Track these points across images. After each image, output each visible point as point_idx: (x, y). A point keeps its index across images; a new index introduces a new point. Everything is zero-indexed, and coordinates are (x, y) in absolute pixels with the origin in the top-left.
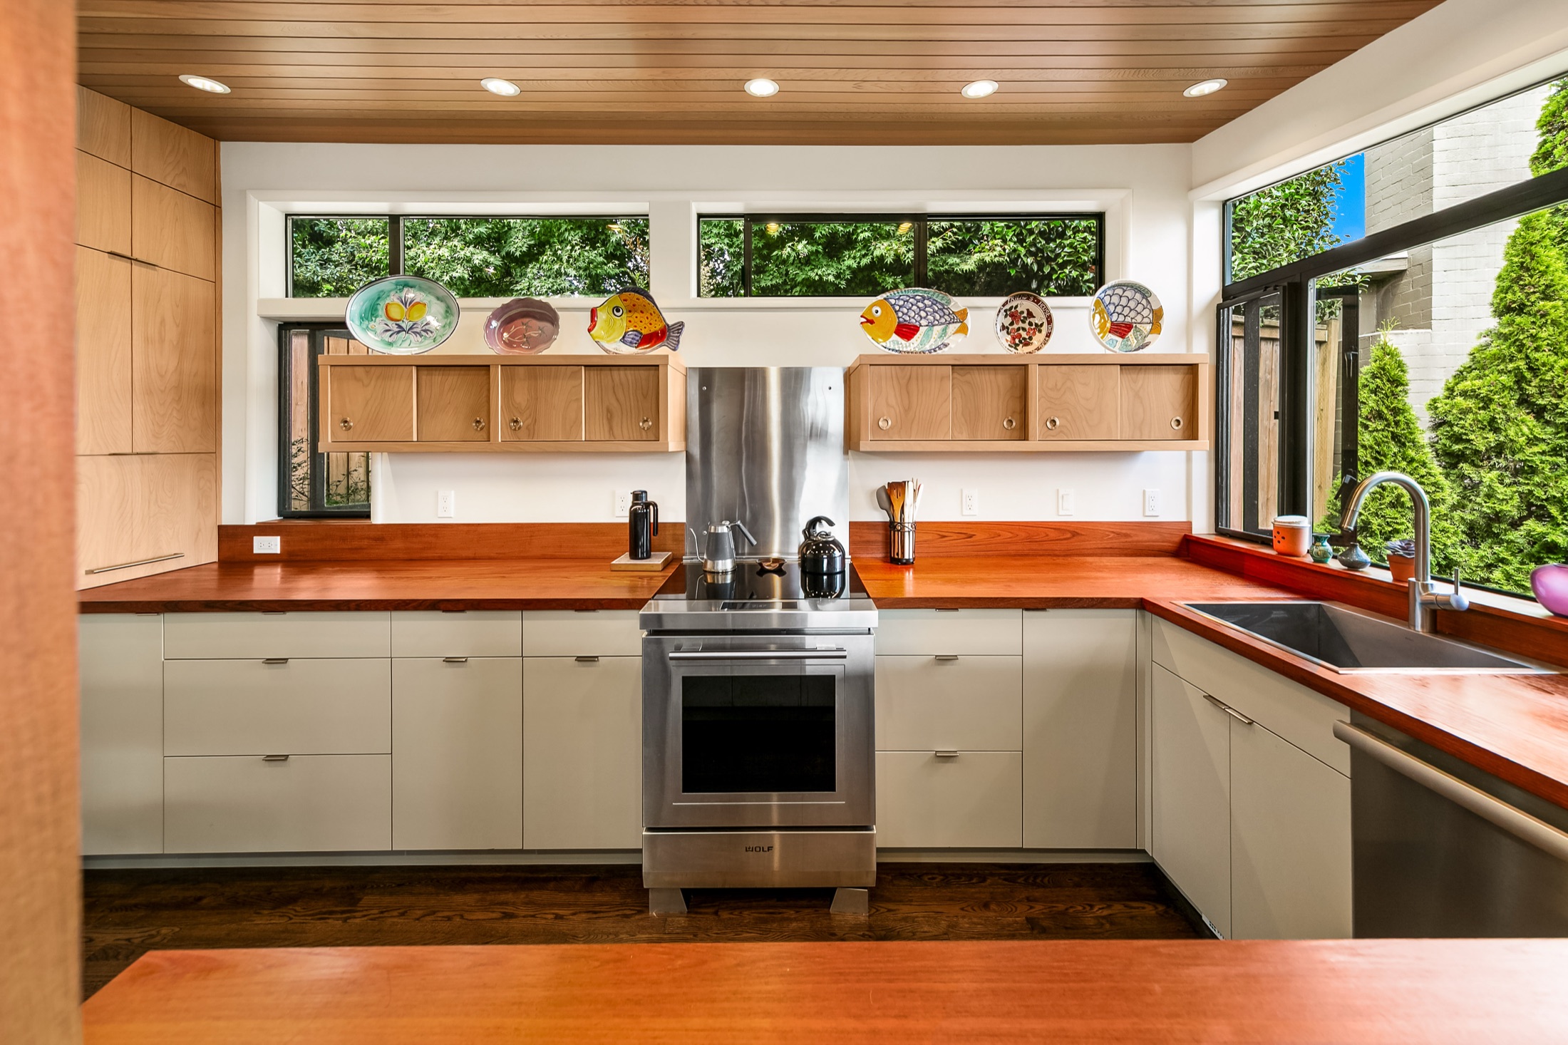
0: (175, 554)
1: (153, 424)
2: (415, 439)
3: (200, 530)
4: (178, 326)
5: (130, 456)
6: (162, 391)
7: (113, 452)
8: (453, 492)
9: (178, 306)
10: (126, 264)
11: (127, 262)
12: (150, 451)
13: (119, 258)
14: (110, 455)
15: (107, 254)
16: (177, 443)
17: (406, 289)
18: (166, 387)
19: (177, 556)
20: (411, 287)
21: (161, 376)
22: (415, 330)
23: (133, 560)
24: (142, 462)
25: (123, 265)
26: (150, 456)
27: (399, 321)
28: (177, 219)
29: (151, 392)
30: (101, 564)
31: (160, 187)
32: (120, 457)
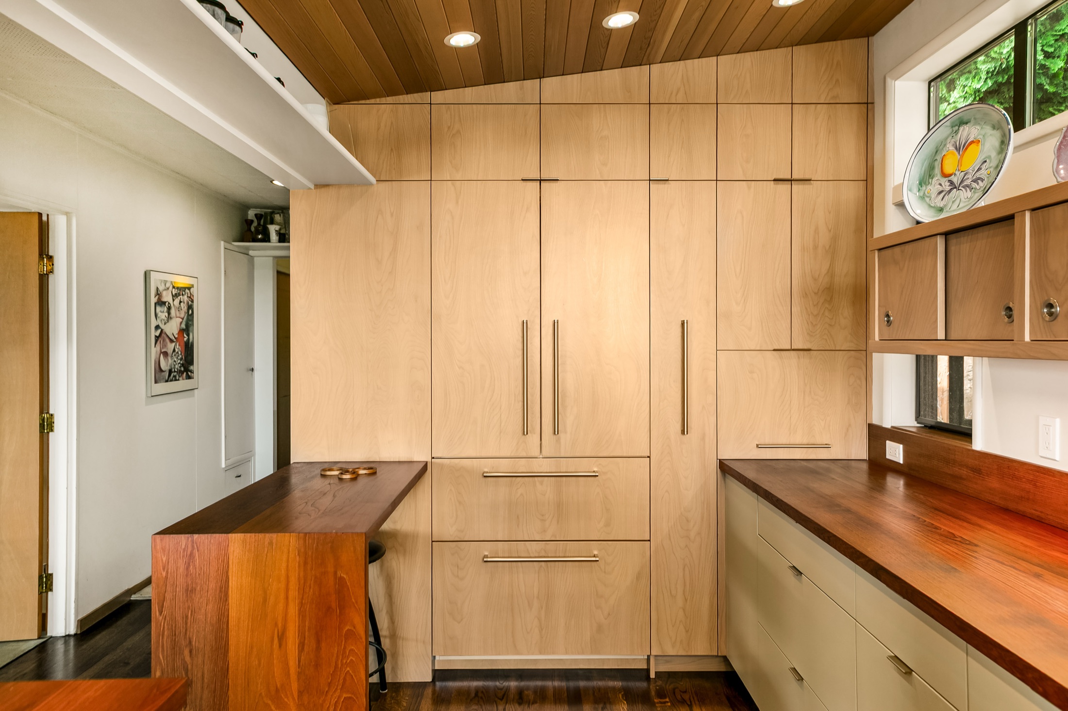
0: (826, 444)
1: (808, 323)
2: (941, 335)
3: (850, 425)
4: (830, 231)
5: (789, 352)
6: (815, 293)
7: (776, 348)
8: (1058, 420)
9: (830, 213)
10: (787, 186)
11: (788, 184)
12: (806, 348)
13: (782, 182)
14: (774, 350)
15: (773, 182)
16: (828, 341)
17: (961, 128)
18: (819, 290)
19: (827, 447)
20: (967, 123)
21: (815, 280)
22: (965, 183)
23: (792, 442)
24: (799, 358)
25: (786, 187)
26: (805, 352)
27: (950, 175)
28: (830, 131)
29: (806, 294)
30: (767, 440)
31: (816, 107)
32: (782, 352)
